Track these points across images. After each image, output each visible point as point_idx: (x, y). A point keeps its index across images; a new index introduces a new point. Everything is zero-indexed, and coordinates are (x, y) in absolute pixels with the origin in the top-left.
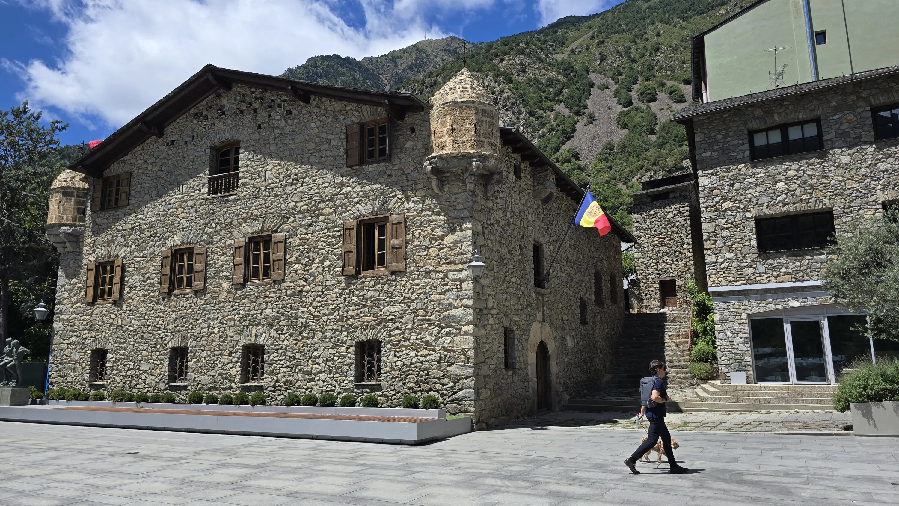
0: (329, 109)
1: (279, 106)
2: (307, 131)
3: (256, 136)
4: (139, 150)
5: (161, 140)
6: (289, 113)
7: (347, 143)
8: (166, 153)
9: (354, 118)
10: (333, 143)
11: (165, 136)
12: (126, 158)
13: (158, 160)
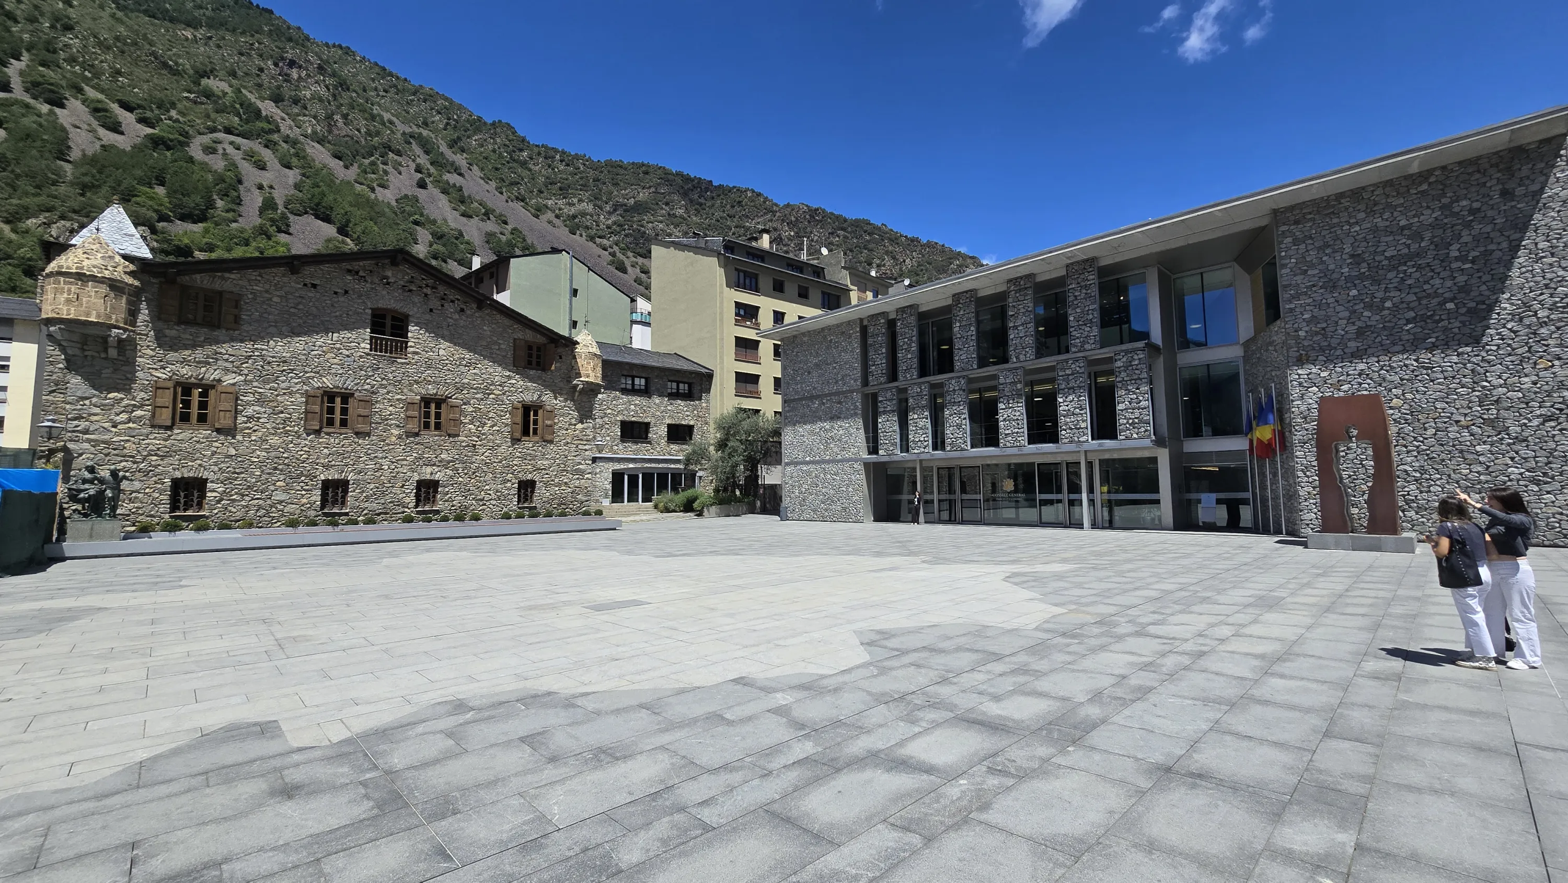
0: (500, 321)
1: (452, 301)
2: (479, 331)
3: (428, 317)
4: (253, 274)
5: (294, 277)
6: (462, 310)
7: (514, 350)
8: (303, 293)
9: (519, 335)
10: (502, 346)
11: (300, 275)
12: (227, 275)
13: (290, 296)
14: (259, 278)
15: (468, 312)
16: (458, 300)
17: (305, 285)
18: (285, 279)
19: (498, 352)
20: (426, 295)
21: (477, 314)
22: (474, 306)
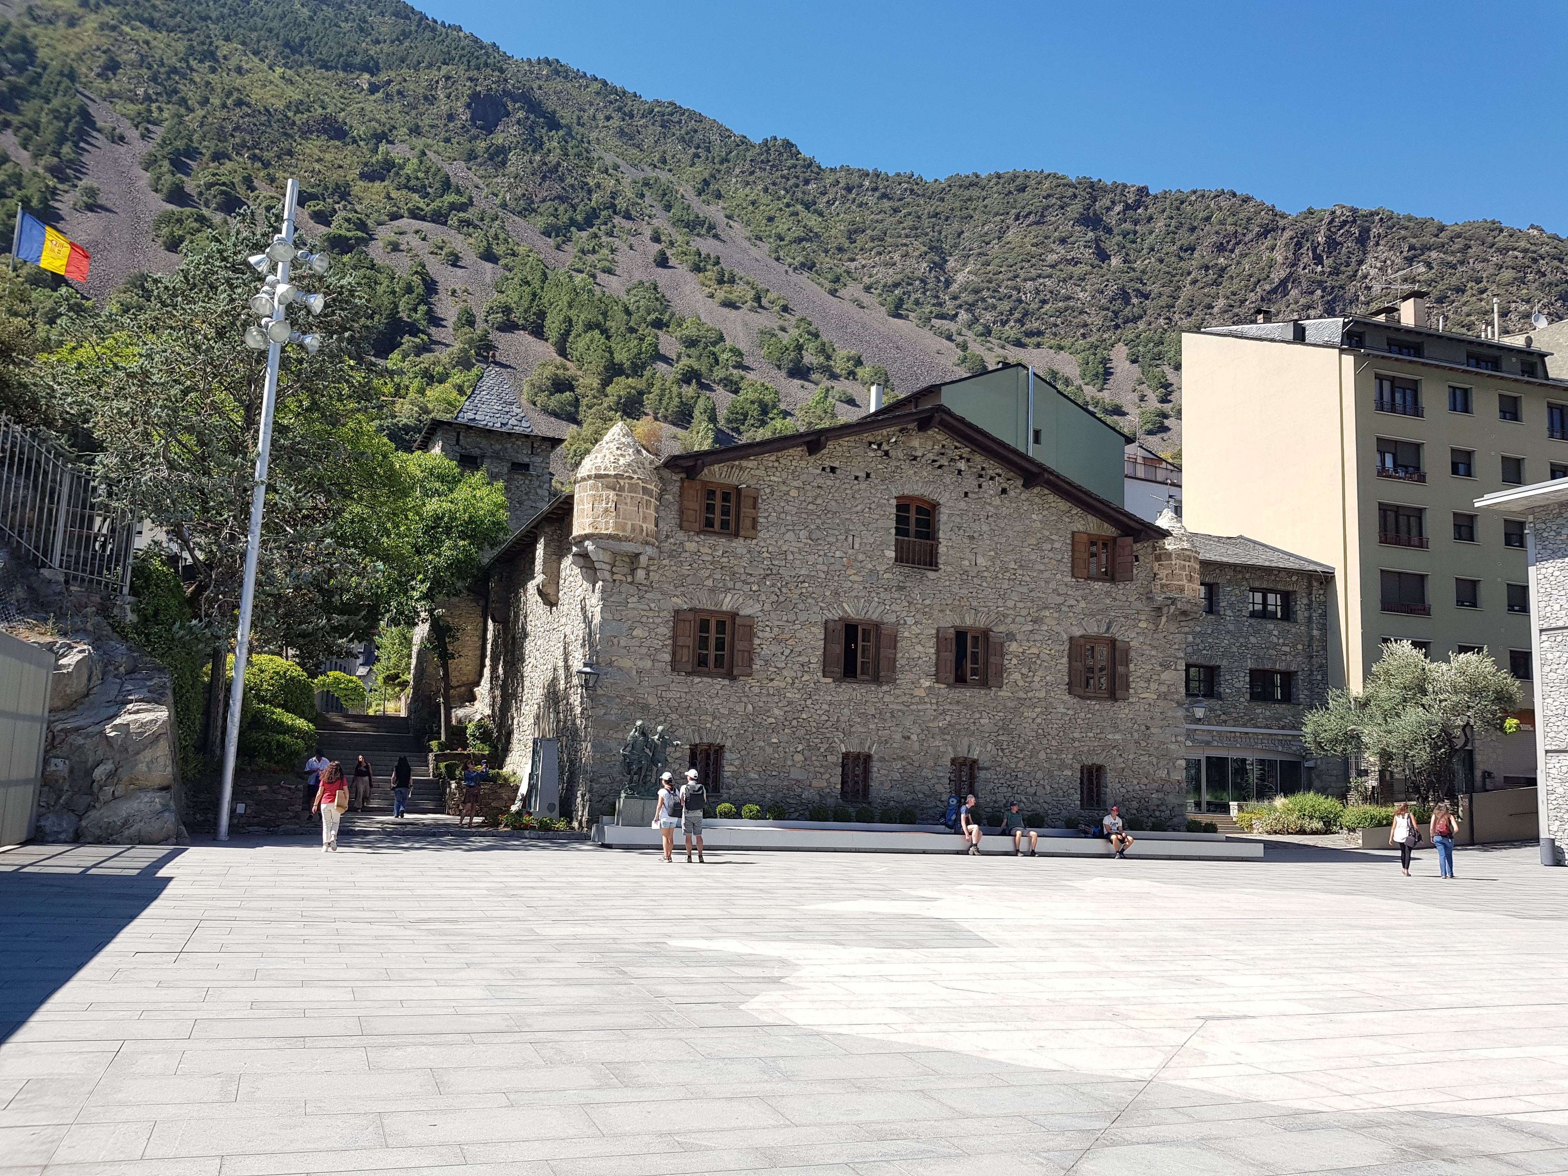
0: (1053, 505)
1: (992, 478)
2: (1027, 522)
3: (963, 505)
4: (769, 459)
5: (812, 459)
6: (1004, 491)
7: (1073, 550)
8: (820, 481)
9: (1079, 526)
10: (1057, 545)
11: (819, 456)
12: (745, 463)
13: (808, 487)
14: (776, 464)
15: (1012, 493)
16: (999, 475)
17: (824, 469)
18: (803, 464)
19: (1051, 555)
20: (960, 472)
21: (1023, 496)
22: (1020, 482)
